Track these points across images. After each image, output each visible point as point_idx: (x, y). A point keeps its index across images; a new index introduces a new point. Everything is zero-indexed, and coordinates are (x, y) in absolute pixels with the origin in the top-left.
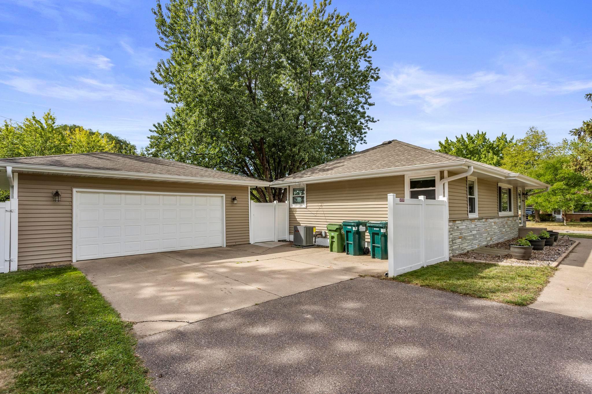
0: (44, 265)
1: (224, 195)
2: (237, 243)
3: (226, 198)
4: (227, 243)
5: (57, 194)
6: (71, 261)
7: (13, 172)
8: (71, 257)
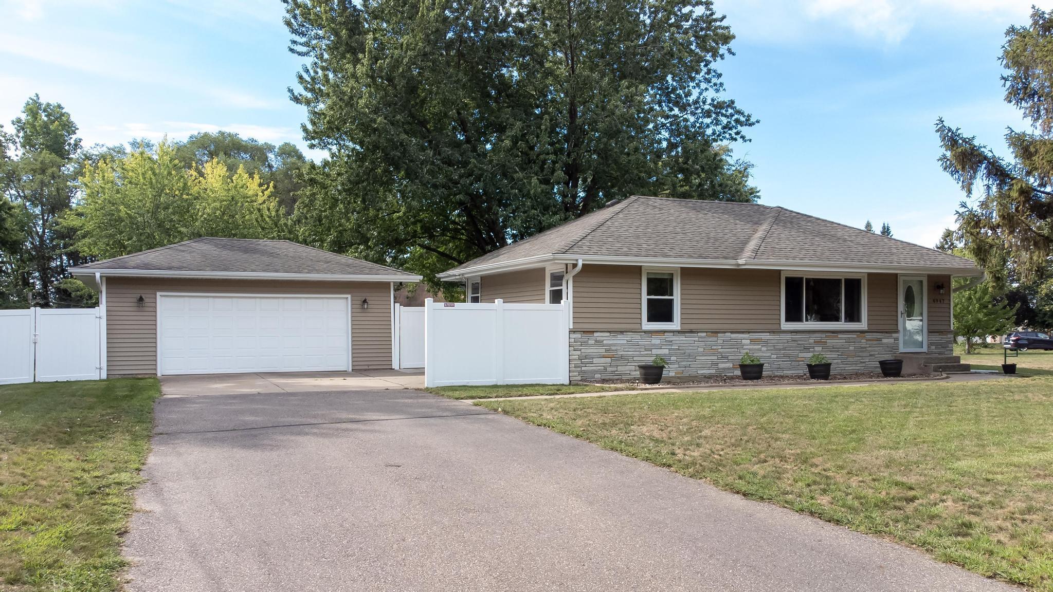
0: (131, 376)
1: (349, 296)
2: (370, 367)
3: (352, 300)
4: (353, 365)
5: (141, 299)
6: (156, 374)
7: (101, 277)
8: (156, 369)
